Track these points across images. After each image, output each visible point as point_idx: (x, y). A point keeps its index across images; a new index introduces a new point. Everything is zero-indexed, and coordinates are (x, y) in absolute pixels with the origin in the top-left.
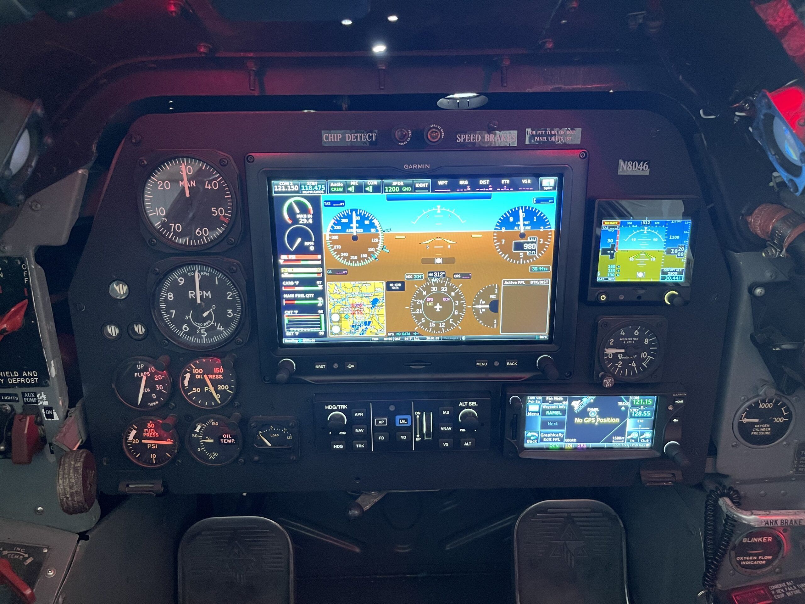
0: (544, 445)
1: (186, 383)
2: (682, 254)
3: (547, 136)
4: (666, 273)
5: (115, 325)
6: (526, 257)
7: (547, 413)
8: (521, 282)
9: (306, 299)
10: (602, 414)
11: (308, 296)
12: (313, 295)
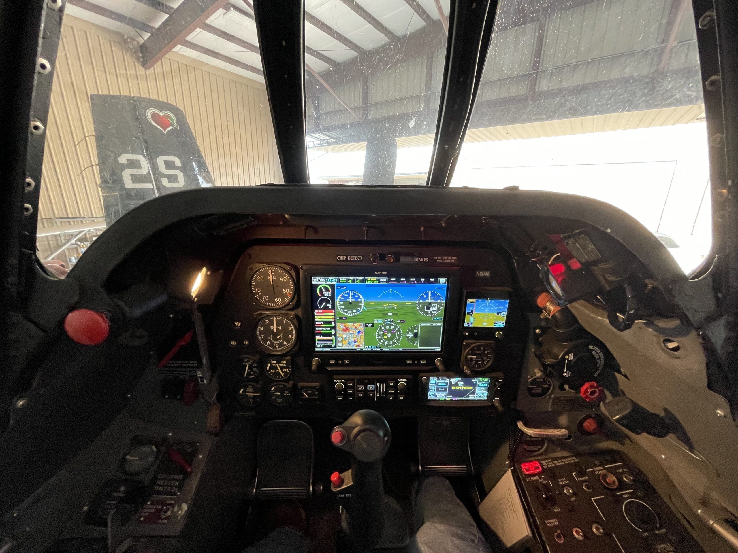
0: (437, 399)
1: (268, 368)
2: (504, 315)
3: (443, 260)
4: (496, 323)
5: (234, 341)
6: (431, 313)
7: (439, 384)
8: (429, 324)
9: (326, 330)
10: (465, 385)
11: (327, 329)
12: (330, 329)
